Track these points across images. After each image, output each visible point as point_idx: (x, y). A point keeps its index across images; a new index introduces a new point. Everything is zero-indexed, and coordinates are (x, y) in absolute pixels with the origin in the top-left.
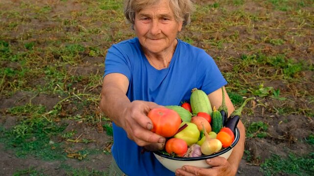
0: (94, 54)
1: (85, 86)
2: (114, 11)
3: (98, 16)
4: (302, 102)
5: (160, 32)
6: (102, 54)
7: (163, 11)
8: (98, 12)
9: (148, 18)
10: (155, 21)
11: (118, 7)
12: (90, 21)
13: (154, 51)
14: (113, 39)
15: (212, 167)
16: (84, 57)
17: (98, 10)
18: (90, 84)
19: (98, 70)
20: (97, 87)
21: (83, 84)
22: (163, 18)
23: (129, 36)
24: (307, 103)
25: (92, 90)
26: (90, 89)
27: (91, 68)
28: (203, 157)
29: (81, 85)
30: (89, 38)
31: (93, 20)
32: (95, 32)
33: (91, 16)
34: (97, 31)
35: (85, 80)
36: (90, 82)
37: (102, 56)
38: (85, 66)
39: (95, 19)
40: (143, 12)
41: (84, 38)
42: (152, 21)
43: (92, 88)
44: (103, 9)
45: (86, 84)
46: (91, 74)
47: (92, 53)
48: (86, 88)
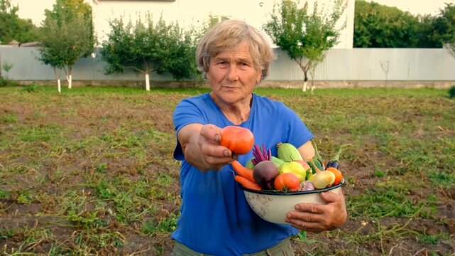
0: (25, 199)
1: (19, 244)
2: (44, 143)
3: (20, 151)
4: (337, 243)
5: (237, 78)
6: (38, 199)
7: (242, 56)
8: (19, 145)
9: (225, 62)
10: (233, 66)
11: (49, 138)
12: (8, 157)
13: (228, 101)
14: (50, 180)
15: (327, 202)
16: (9, 205)
17: (18, 143)
18: (28, 241)
19: (37, 220)
20: (41, 244)
21: (15, 241)
22: (242, 63)
23: (75, 175)
24: (344, 244)
25: (32, 249)
26: (29, 247)
27: (24, 220)
28: (316, 191)
29: (13, 243)
30: (12, 180)
31: (13, 156)
32: (20, 172)
33: (9, 150)
34: (23, 170)
35: (17, 235)
36: (27, 238)
37: (39, 202)
38: (13, 217)
39: (16, 155)
40: (219, 56)
41: (4, 179)
42: (230, 66)
43: (31, 245)
44: (25, 140)
45: (20, 241)
46: (26, 227)
47: (22, 199)
48: (23, 247)
